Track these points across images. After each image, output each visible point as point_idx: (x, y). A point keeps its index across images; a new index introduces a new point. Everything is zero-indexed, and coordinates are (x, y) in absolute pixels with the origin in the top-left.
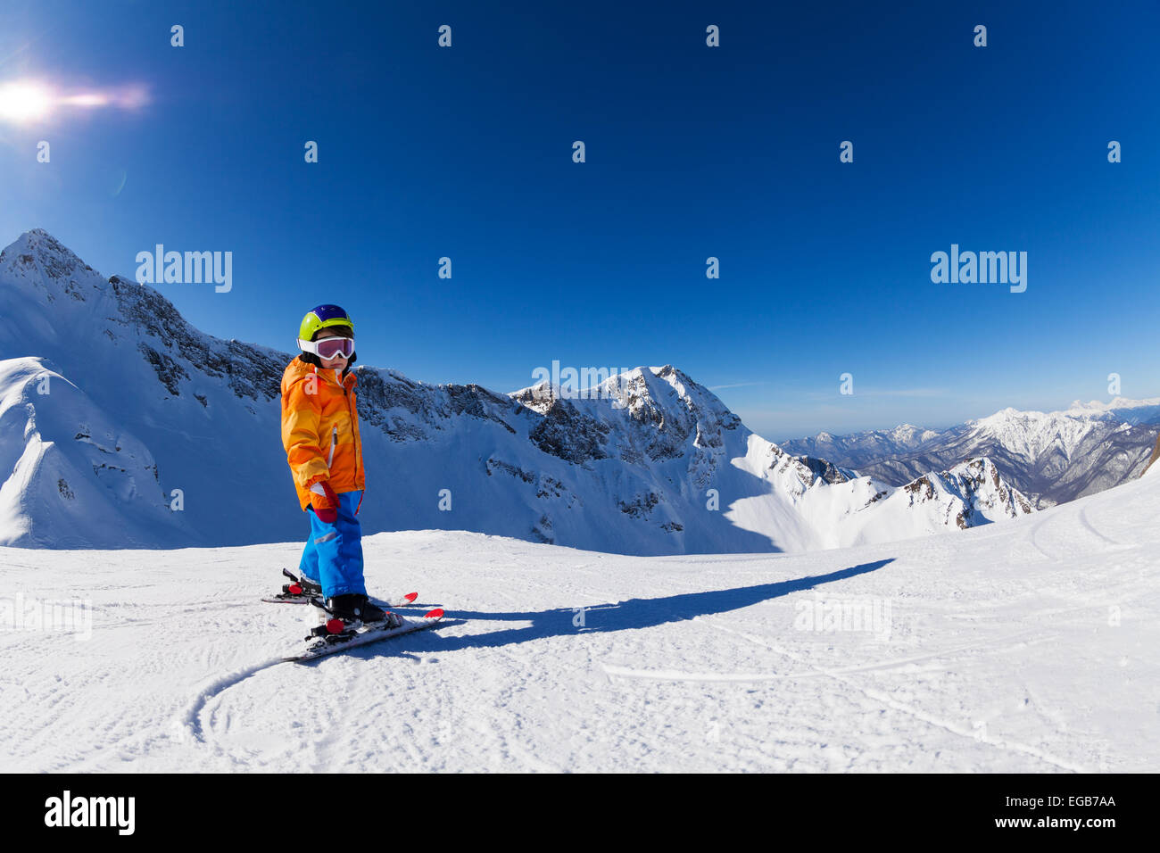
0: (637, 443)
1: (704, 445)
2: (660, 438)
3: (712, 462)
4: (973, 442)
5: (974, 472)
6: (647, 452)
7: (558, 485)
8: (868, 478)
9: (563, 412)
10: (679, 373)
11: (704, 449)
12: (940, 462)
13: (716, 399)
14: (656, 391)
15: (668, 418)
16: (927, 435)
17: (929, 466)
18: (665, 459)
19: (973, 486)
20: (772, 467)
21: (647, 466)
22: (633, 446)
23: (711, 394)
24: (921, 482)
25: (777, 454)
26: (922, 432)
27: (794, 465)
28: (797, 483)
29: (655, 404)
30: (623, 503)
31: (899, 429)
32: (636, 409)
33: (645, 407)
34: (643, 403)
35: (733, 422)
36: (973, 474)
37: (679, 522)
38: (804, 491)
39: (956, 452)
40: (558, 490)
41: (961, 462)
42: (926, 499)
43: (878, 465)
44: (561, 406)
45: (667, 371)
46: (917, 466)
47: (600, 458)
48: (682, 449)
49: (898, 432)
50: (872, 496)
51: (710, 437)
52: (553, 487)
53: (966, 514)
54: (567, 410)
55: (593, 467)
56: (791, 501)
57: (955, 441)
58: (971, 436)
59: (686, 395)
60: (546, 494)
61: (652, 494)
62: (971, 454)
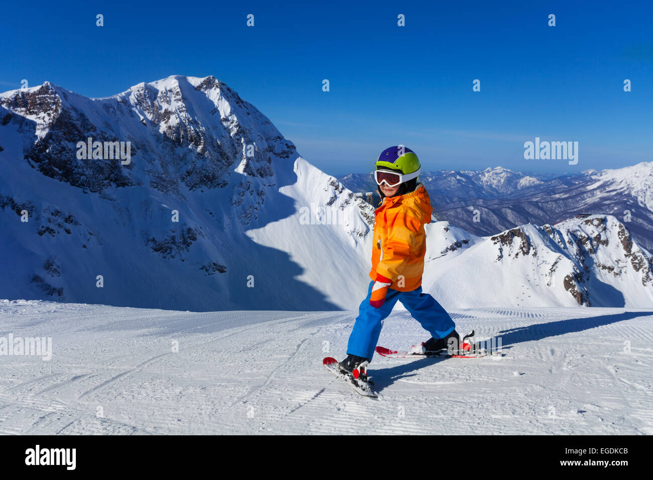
0: (171, 169)
1: (251, 174)
2: (199, 164)
3: (260, 194)
4: (593, 195)
5: (591, 230)
6: (183, 179)
7: (69, 219)
8: (445, 224)
9: (74, 126)
10: (224, 87)
11: (250, 178)
12: (541, 213)
13: (267, 122)
14: (195, 107)
15: (209, 140)
16: (525, 181)
17: (527, 218)
18: (204, 188)
19: (588, 246)
20: (330, 203)
21: (183, 197)
22: (166, 172)
23: (261, 116)
24: (513, 234)
25: (337, 188)
26: (519, 177)
27: (355, 203)
28: (359, 223)
29: (194, 123)
30: (154, 240)
31: (488, 172)
32: (170, 127)
33: (181, 125)
34: (178, 121)
35: (286, 149)
36: (589, 232)
37: (222, 262)
38: (367, 232)
39: (566, 205)
40: (68, 226)
41: (571, 217)
42: (521, 254)
43: (459, 210)
44: (70, 118)
45: (209, 84)
46: (510, 215)
47: (124, 185)
48: (226, 177)
49: (487, 175)
50: (449, 245)
51: (258, 165)
52: (60, 220)
53: (577, 277)
54: (78, 123)
55: (114, 197)
56: (353, 243)
57: (565, 192)
58: (590, 188)
59: (231, 113)
60: (51, 231)
61: (189, 230)
62: (587, 210)
